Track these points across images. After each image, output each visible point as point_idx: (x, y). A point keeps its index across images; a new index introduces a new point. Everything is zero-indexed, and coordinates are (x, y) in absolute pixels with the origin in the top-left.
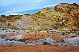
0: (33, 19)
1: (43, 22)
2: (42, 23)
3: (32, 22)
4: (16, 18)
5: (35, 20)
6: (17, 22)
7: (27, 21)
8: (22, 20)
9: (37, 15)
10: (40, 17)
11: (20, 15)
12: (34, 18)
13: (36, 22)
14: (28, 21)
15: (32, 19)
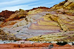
0: (50, 17)
1: (71, 23)
2: (69, 26)
3: (48, 24)
4: (17, 18)
5: (53, 20)
6: (18, 26)
7: (36, 22)
8: (27, 21)
9: (61, 7)
10: (68, 11)
11: (23, 11)
13: (56, 24)
15: (46, 18)
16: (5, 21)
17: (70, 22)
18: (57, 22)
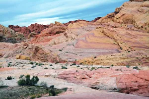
2: (130, 45)
5: (108, 36)
6: (55, 44)
9: (109, 20)
12: (106, 31)
14: (88, 39)
16: (37, 37)
17: (132, 38)
18: (114, 38)
